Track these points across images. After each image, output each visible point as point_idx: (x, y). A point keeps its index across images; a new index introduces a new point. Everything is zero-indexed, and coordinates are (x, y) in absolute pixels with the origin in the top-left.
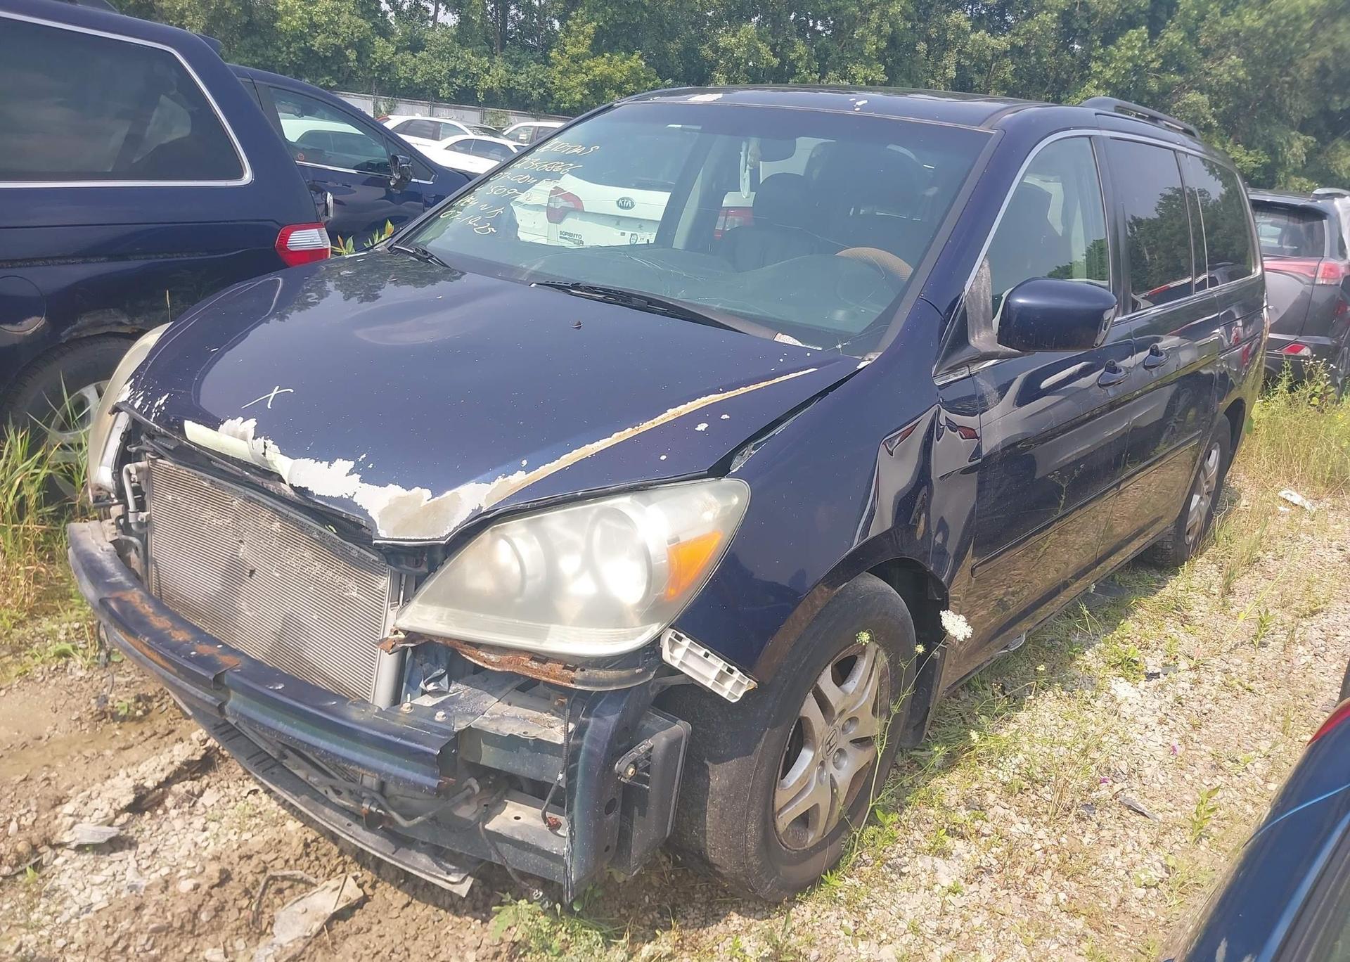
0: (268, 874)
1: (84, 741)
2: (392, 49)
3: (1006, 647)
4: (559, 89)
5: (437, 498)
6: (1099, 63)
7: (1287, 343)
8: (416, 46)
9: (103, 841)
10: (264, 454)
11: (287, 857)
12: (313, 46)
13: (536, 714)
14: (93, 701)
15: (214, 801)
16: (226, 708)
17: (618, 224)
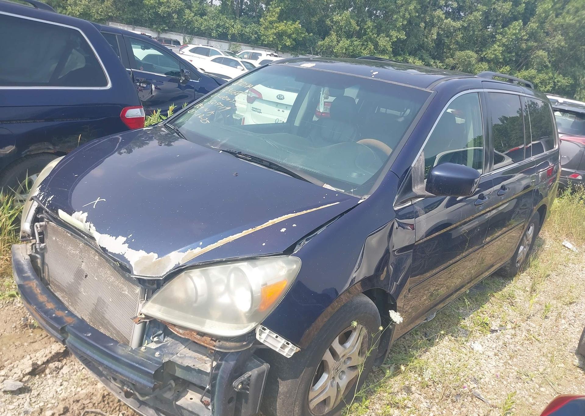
0: (85, 411)
1: (17, 337)
2: (193, 14)
3: (426, 319)
4: (264, 35)
5: (160, 258)
6: (500, 36)
7: (572, 173)
8: (203, 14)
9: (15, 389)
10: (89, 230)
11: (94, 402)
12: (159, 11)
13: (200, 356)
14: (22, 319)
15: (67, 372)
16: (66, 341)
17: (277, 106)
